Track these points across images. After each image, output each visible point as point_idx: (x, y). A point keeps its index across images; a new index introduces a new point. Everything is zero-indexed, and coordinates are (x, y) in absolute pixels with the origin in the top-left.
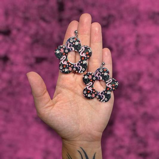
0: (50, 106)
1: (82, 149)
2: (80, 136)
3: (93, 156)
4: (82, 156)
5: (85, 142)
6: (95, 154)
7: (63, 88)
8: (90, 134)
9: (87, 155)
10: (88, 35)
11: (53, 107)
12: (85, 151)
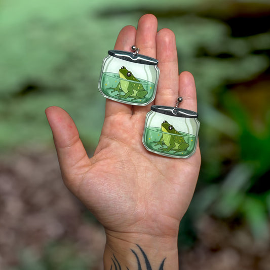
0: (85, 166)
2: (137, 223)
3: (160, 263)
4: (138, 261)
5: (147, 236)
6: (163, 262)
7: (112, 139)
9: (150, 261)
10: (151, 48)
11: (92, 168)
12: (145, 253)
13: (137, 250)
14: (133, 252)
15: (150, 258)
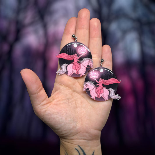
1: (80, 147)
2: (78, 134)
5: (83, 141)
6: (93, 153)
12: (83, 149)
13: (78, 148)
14: (76, 149)
15: (86, 152)
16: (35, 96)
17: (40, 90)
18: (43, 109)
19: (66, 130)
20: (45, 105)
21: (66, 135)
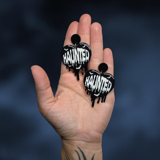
1: (80, 149)
2: (78, 135)
4: (79, 156)
6: (93, 156)
8: (88, 134)
9: (86, 156)
11: (55, 103)
12: (83, 152)
13: (78, 150)
14: (76, 151)
15: (86, 154)
16: (42, 92)
17: (48, 88)
18: (48, 106)
19: (67, 130)
20: (50, 104)
21: (67, 135)
